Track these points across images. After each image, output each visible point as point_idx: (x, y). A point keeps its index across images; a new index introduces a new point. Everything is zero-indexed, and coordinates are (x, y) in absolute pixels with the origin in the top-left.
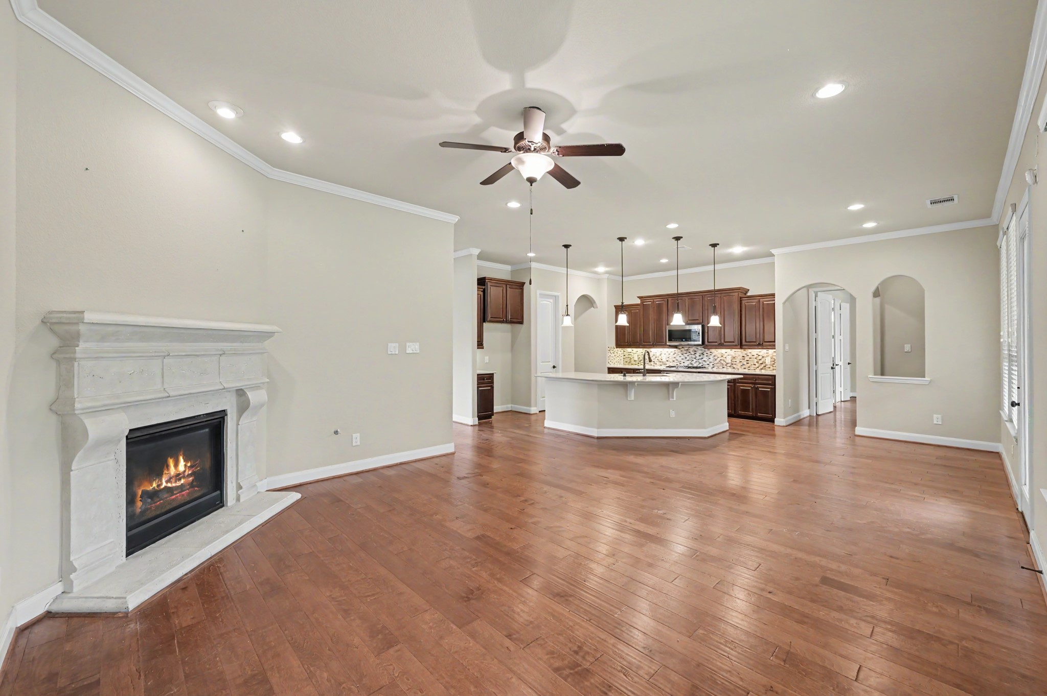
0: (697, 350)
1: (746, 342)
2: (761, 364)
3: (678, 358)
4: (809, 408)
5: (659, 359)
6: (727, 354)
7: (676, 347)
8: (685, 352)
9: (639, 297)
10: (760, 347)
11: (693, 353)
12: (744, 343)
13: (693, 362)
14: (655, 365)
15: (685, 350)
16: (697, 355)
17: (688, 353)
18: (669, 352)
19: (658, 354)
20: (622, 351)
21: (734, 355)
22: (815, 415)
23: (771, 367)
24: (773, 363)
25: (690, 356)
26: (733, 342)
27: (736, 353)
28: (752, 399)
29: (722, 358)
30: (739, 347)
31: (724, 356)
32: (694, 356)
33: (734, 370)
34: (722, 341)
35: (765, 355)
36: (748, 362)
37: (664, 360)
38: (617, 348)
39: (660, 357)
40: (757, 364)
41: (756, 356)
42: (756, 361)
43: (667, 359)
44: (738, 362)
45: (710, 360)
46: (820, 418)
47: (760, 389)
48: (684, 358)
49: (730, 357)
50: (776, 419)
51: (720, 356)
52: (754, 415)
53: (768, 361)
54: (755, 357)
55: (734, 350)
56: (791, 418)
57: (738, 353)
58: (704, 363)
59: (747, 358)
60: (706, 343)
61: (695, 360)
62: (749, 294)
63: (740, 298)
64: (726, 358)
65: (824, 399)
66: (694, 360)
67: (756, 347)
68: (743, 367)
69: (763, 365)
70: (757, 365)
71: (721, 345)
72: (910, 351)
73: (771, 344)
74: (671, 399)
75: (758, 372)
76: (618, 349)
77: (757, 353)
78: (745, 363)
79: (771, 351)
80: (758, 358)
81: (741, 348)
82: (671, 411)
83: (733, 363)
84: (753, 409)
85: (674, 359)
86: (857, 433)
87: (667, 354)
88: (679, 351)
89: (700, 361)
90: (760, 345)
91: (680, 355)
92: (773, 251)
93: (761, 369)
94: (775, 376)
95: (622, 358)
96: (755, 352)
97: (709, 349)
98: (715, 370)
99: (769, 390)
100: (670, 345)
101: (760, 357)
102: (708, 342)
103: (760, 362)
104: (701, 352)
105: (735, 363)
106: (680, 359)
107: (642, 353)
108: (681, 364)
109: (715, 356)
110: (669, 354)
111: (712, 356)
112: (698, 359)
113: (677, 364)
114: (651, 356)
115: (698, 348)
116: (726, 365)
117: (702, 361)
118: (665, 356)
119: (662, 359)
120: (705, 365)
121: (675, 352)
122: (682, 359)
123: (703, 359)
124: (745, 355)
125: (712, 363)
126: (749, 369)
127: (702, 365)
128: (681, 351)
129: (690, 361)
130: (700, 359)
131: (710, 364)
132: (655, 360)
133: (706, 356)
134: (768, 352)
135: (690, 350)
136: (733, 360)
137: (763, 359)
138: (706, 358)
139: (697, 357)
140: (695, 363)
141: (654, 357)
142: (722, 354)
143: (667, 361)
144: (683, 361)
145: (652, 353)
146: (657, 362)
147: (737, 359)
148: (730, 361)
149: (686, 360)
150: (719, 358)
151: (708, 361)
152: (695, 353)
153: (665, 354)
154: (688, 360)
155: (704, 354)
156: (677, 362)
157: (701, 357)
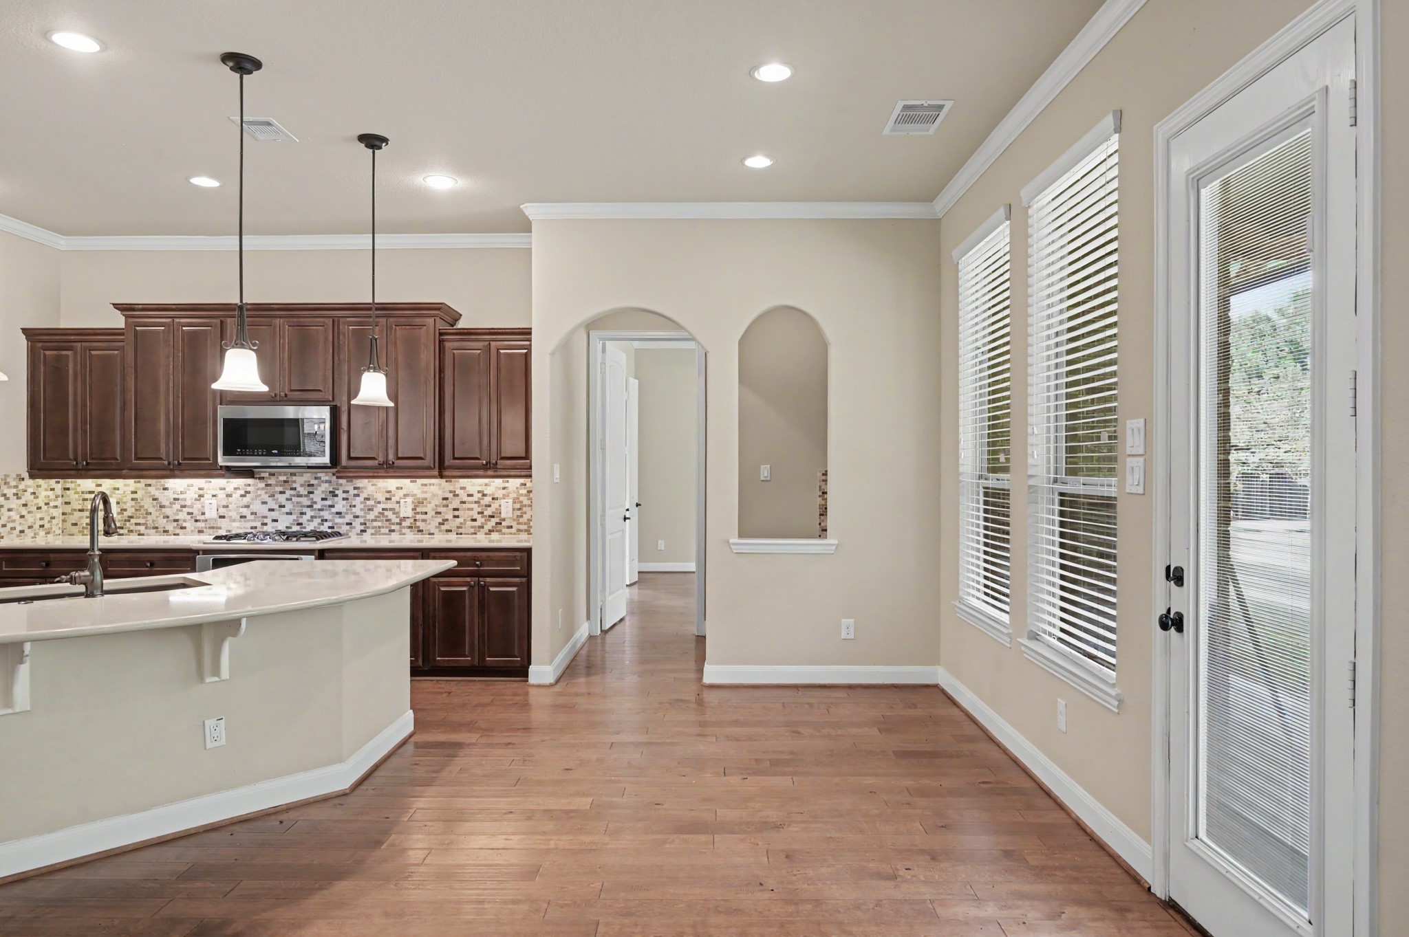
0: (315, 481)
1: (455, 458)
2: (493, 517)
3: (257, 507)
4: (588, 618)
5: (196, 512)
6: (401, 493)
7: (248, 473)
8: (281, 489)
9: (119, 307)
10: (490, 473)
11: (303, 491)
12: (448, 461)
13: (304, 519)
14: (178, 531)
15: (278, 484)
16: (317, 497)
17: (289, 493)
18: (230, 489)
19: (191, 495)
20: (59, 487)
21: (420, 495)
22: (599, 632)
23: (514, 524)
24: (519, 513)
25: (296, 499)
26: (420, 458)
27: (425, 489)
28: (472, 621)
29: (388, 506)
30: (436, 472)
31: (394, 499)
32: (305, 501)
33: (420, 536)
34: (391, 457)
35: (499, 494)
36: (456, 513)
37: (211, 514)
38: (32, 476)
39: (198, 505)
40: (478, 517)
41: (477, 496)
42: (476, 508)
43: (222, 511)
44: (431, 513)
45: (357, 511)
46: (608, 636)
47: (492, 589)
48: (276, 507)
49: (409, 500)
50: (530, 667)
51: (381, 498)
52: (476, 663)
53: (507, 509)
54: (475, 499)
55: (420, 481)
56: (562, 658)
57: (434, 488)
58: (338, 520)
59: (455, 503)
60: (344, 460)
61: (310, 513)
62: (461, 324)
63: (441, 334)
64: (398, 502)
65: (614, 593)
66: (307, 510)
67: (481, 472)
68: (444, 527)
69: (494, 521)
70: (480, 520)
71: (387, 468)
72: (769, 479)
73: (520, 464)
74: (209, 680)
75: (482, 541)
76: (40, 481)
77: (482, 488)
78: (450, 516)
79: (514, 483)
80: (483, 502)
81: (441, 476)
82: (210, 723)
83: (418, 517)
84: (472, 646)
85: (245, 511)
86: (707, 680)
87: (222, 495)
88: (262, 485)
89: (326, 514)
90: (490, 468)
91: (266, 497)
92: (531, 210)
93: (490, 531)
94: (528, 551)
95: (56, 513)
96: (473, 485)
97: (350, 478)
98: (370, 541)
99: (514, 589)
100: (228, 468)
101: (487, 500)
102: (350, 458)
103: (488, 512)
104: (325, 486)
105: (424, 517)
106: (263, 510)
107: (134, 496)
108: (266, 524)
109: (368, 499)
110: (229, 496)
111: (361, 499)
112: (319, 510)
113: (254, 524)
114: (167, 503)
115: (319, 475)
116: (400, 524)
117: (330, 514)
118: (214, 501)
119: (203, 514)
120: (340, 528)
121: (249, 489)
122: (271, 510)
123: (334, 510)
124: (450, 496)
125: (362, 520)
126: (460, 531)
127: (330, 528)
128: (267, 485)
129: (294, 517)
130: (326, 510)
131: (353, 523)
132: (182, 516)
133: (344, 499)
134: (506, 485)
135: (295, 482)
136: (419, 510)
137: (495, 505)
138: (343, 506)
139: (316, 503)
140: (308, 521)
141: (177, 506)
142: (389, 492)
143: (222, 517)
144: (274, 515)
145: (171, 494)
146: (185, 521)
147: (428, 505)
148: (410, 513)
149: (283, 513)
150: (379, 503)
151: (347, 514)
152: (311, 489)
153: (214, 496)
154: (289, 513)
155: (337, 492)
156: (253, 521)
157: (329, 502)
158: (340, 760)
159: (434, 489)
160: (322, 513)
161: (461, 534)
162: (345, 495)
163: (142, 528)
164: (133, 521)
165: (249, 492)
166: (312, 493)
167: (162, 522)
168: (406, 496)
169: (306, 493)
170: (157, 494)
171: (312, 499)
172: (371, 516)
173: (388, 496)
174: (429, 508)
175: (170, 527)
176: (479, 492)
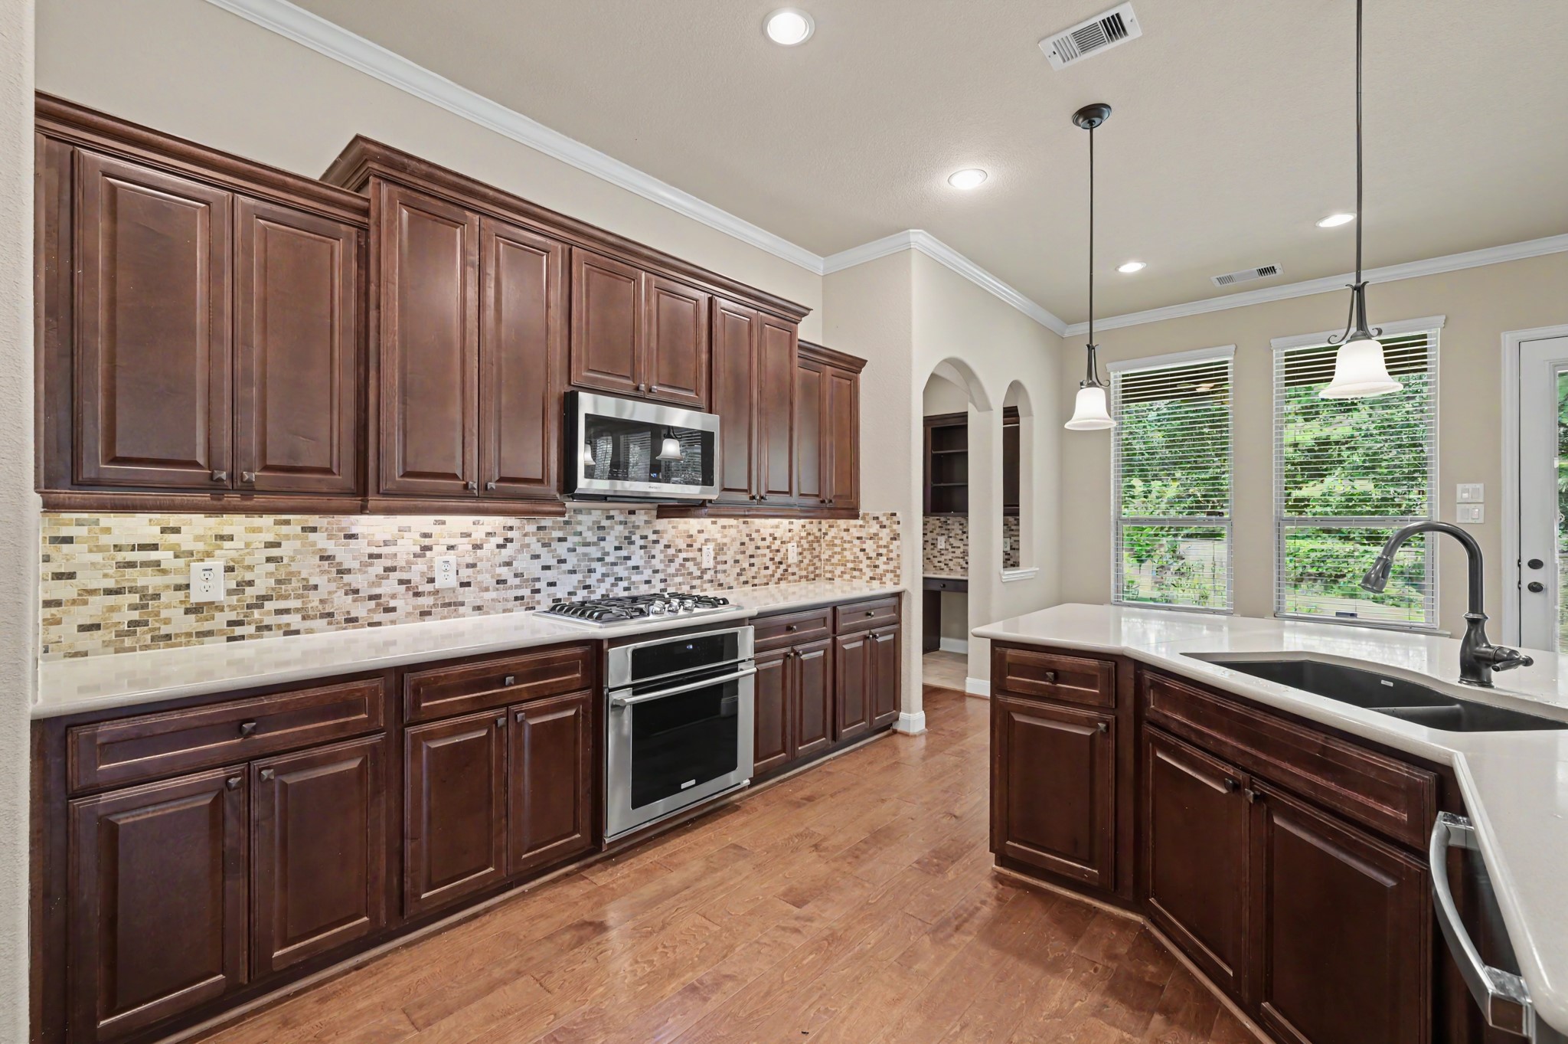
0: (605, 523)
2: (779, 563)
3: (523, 563)
5: (415, 576)
6: (702, 537)
8: (560, 534)
11: (590, 537)
16: (609, 545)
17: (572, 540)
18: (478, 535)
19: (408, 546)
21: (721, 541)
23: (797, 570)
24: (801, 558)
25: (580, 550)
27: (726, 531)
29: (690, 555)
31: (696, 546)
32: (595, 553)
35: (787, 537)
36: (752, 560)
37: (446, 580)
39: (420, 566)
40: (767, 565)
41: (769, 540)
42: (769, 554)
43: (466, 574)
44: (731, 562)
45: (656, 563)
48: (553, 562)
49: (711, 546)
53: (792, 553)
54: (767, 543)
58: (635, 578)
59: (751, 550)
61: (600, 569)
64: (700, 550)
66: (596, 565)
68: (743, 579)
69: (782, 568)
70: (772, 568)
77: (771, 531)
78: (746, 565)
80: (774, 547)
83: (719, 567)
85: (505, 572)
87: (464, 545)
89: (620, 571)
91: (537, 548)
93: (780, 579)
94: (899, 595)
101: (777, 544)
103: (778, 558)
105: (725, 567)
106: (534, 569)
107: (274, 552)
108: (538, 591)
109: (667, 546)
110: (477, 547)
111: (660, 546)
112: (614, 564)
113: (520, 593)
114: (355, 565)
115: (612, 513)
116: (701, 577)
117: (627, 569)
118: (451, 557)
119: (431, 580)
120: (637, 588)
121: (510, 534)
122: (546, 568)
123: (630, 563)
124: (749, 540)
125: (661, 576)
126: (756, 581)
127: (626, 589)
128: (539, 528)
129: (579, 576)
130: (621, 564)
131: (653, 580)
132: (389, 587)
133: (641, 547)
134: (792, 527)
135: (580, 523)
136: (719, 558)
137: (782, 550)
138: (641, 558)
139: (608, 554)
140: (599, 581)
141: (378, 568)
142: (691, 536)
143: (463, 585)
144: (549, 576)
145: (362, 547)
146: (393, 596)
147: (728, 552)
148: (711, 564)
149: (564, 572)
150: (680, 551)
151: (645, 568)
152: (601, 534)
153: (451, 548)
154: (573, 572)
155: (634, 538)
156: (517, 587)
157: (624, 553)
159: (733, 532)
160: (616, 569)
161: (756, 585)
162: (642, 542)
163: (294, 620)
164: (269, 606)
165: (511, 540)
166: (603, 539)
167: (342, 603)
168: (707, 541)
169: (595, 539)
170: (331, 547)
171: (603, 548)
172: (672, 570)
173: (689, 541)
174: (729, 556)
175: (360, 610)
176: (771, 535)
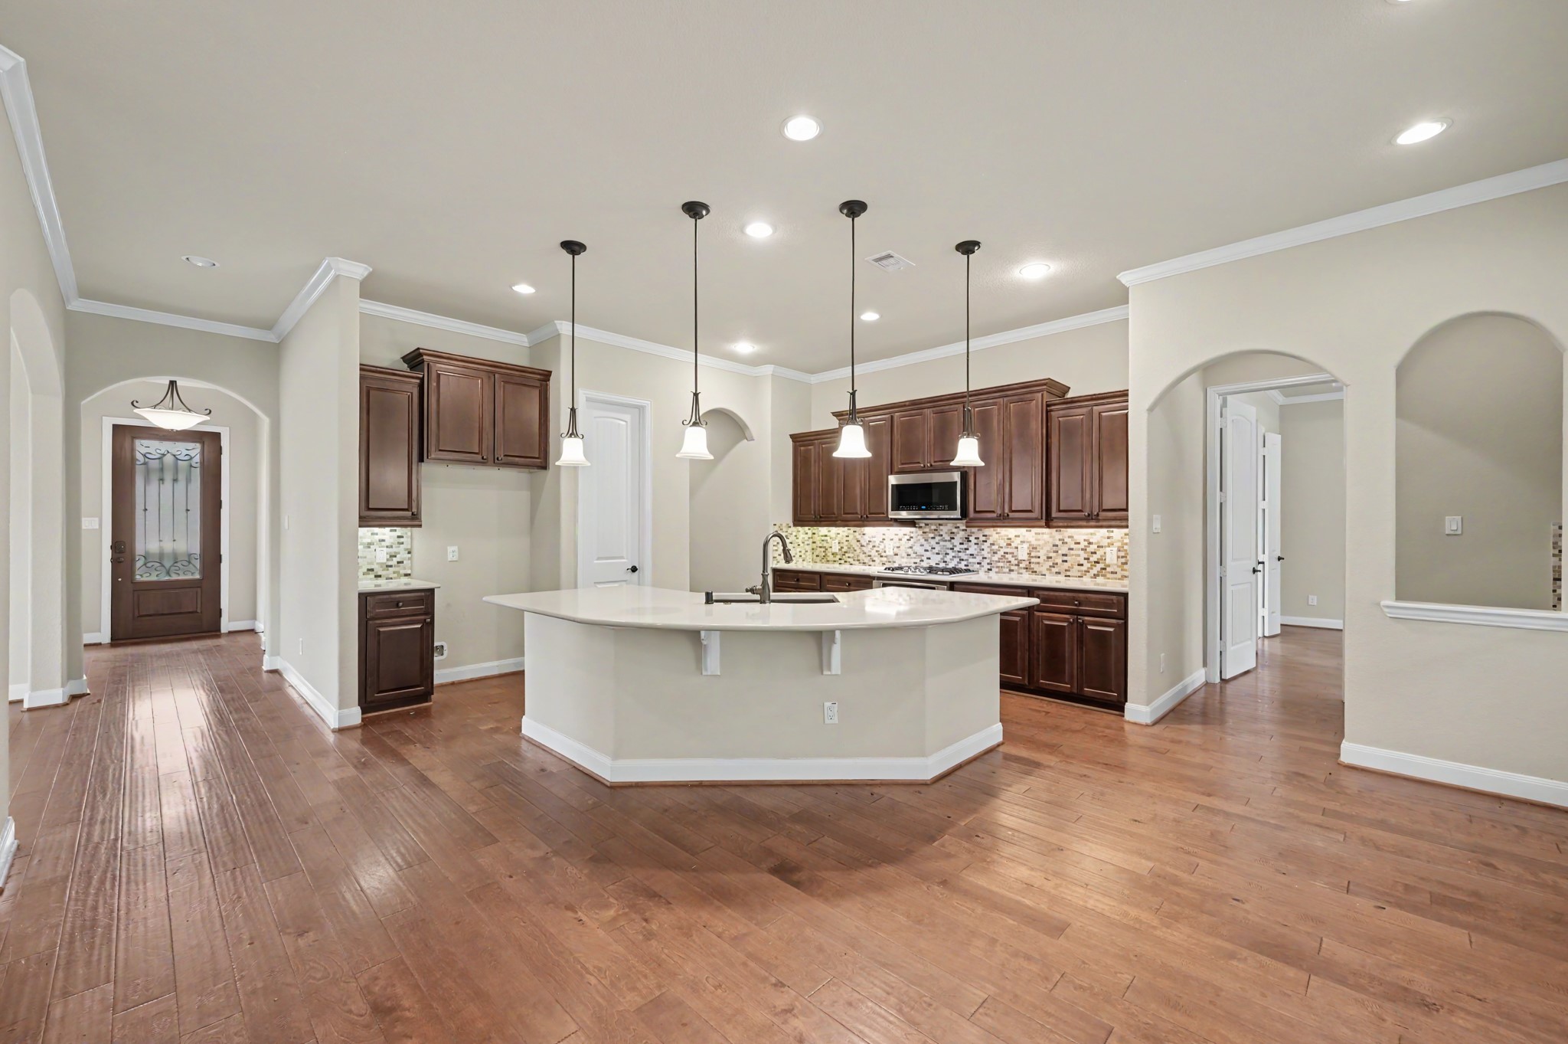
0: (955, 530)
1: (1060, 511)
2: (1098, 563)
3: (917, 548)
4: (1205, 664)
5: (881, 550)
6: (1019, 540)
7: (911, 523)
8: (932, 535)
9: (836, 414)
10: (1092, 523)
11: (947, 537)
12: (1054, 514)
13: (948, 558)
14: (871, 563)
15: (931, 531)
16: (956, 542)
17: (938, 538)
18: (900, 536)
19: (878, 538)
20: (810, 532)
21: (1034, 543)
22: (1218, 680)
23: (1118, 570)
24: (1123, 560)
25: (942, 543)
26: (1030, 511)
27: (1039, 537)
28: (1072, 652)
29: (1009, 550)
30: (1043, 523)
31: (1013, 545)
32: (949, 545)
33: (1034, 576)
34: (1007, 511)
35: (1105, 542)
36: (1065, 558)
37: (890, 552)
38: (795, 525)
39: (882, 547)
40: (1085, 562)
41: (1083, 544)
42: (1083, 555)
43: (896, 550)
44: (1043, 557)
45: (985, 553)
46: (1230, 689)
47: (1089, 627)
48: (929, 549)
49: (1026, 546)
50: (1127, 703)
51: (1003, 544)
52: (1075, 691)
53: (1111, 556)
54: (1081, 546)
55: (1034, 530)
56: (1165, 700)
57: (1041, 537)
58: (971, 560)
59: (1064, 550)
60: (972, 514)
61: (952, 554)
62: (1070, 395)
63: (1048, 406)
64: (1017, 548)
65: (1237, 643)
66: (950, 551)
67: (1084, 523)
68: (1054, 570)
69: (1099, 566)
70: (1087, 565)
71: (1004, 519)
72: (1459, 532)
73: (1118, 516)
74: (825, 673)
75: (1087, 583)
76: (800, 528)
77: (1086, 537)
78: (1059, 561)
79: (1118, 533)
80: (1088, 550)
81: (1048, 526)
82: (828, 704)
83: (1033, 560)
84: (1072, 676)
85: (910, 551)
86: (1345, 758)
87: (896, 538)
88: (921, 532)
89: (962, 555)
90: (1092, 518)
91: (922, 541)
92: (1126, 278)
93: (1095, 576)
94: (1125, 595)
95: (809, 548)
96: (1081, 534)
97: (980, 527)
98: (989, 578)
99: (1112, 630)
100: (896, 520)
101: (1093, 548)
102: (976, 512)
103: (1094, 558)
104: (962, 534)
105: (1037, 560)
106: (920, 550)
107: (847, 539)
108: (923, 561)
109: (993, 544)
110: (900, 540)
111: (988, 544)
112: (959, 552)
113: (916, 561)
114: (865, 544)
115: (958, 525)
116: (1018, 565)
117: (966, 555)
118: (892, 543)
119: (885, 552)
120: (973, 566)
121: (912, 535)
122: (926, 551)
123: (968, 552)
124: (1059, 543)
125: (988, 561)
126: (1068, 574)
127: (966, 565)
128: (923, 533)
129: (941, 556)
130: (963, 552)
131: (982, 563)
132: (873, 553)
133: (975, 544)
134: (1111, 535)
135: (942, 530)
136: (1033, 554)
137: (1100, 553)
138: (975, 550)
139: (956, 546)
140: (951, 559)
141: (870, 546)
142: (1010, 539)
143: (896, 555)
144: (928, 554)
145: (867, 538)
146: (875, 556)
147: (1041, 551)
148: (1026, 557)
149: (934, 553)
150: (1002, 547)
151: (978, 555)
152: (952, 536)
153: (892, 540)
154: (938, 554)
155: (971, 538)
156: (915, 558)
157: (965, 546)
158: (923, 754)
159: (1046, 537)
160: (960, 554)
161: (1069, 576)
162: (976, 541)
163: (851, 560)
164: (847, 555)
165: (912, 537)
166: (953, 538)
167: (862, 557)
168: (1022, 542)
169: (949, 538)
170: (859, 537)
171: (953, 543)
172: (996, 558)
173: (1009, 542)
174: (1042, 553)
175: (866, 560)
176: (1085, 540)
